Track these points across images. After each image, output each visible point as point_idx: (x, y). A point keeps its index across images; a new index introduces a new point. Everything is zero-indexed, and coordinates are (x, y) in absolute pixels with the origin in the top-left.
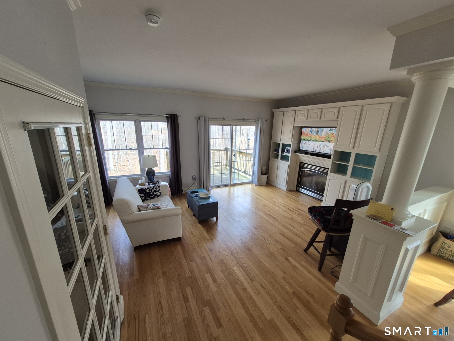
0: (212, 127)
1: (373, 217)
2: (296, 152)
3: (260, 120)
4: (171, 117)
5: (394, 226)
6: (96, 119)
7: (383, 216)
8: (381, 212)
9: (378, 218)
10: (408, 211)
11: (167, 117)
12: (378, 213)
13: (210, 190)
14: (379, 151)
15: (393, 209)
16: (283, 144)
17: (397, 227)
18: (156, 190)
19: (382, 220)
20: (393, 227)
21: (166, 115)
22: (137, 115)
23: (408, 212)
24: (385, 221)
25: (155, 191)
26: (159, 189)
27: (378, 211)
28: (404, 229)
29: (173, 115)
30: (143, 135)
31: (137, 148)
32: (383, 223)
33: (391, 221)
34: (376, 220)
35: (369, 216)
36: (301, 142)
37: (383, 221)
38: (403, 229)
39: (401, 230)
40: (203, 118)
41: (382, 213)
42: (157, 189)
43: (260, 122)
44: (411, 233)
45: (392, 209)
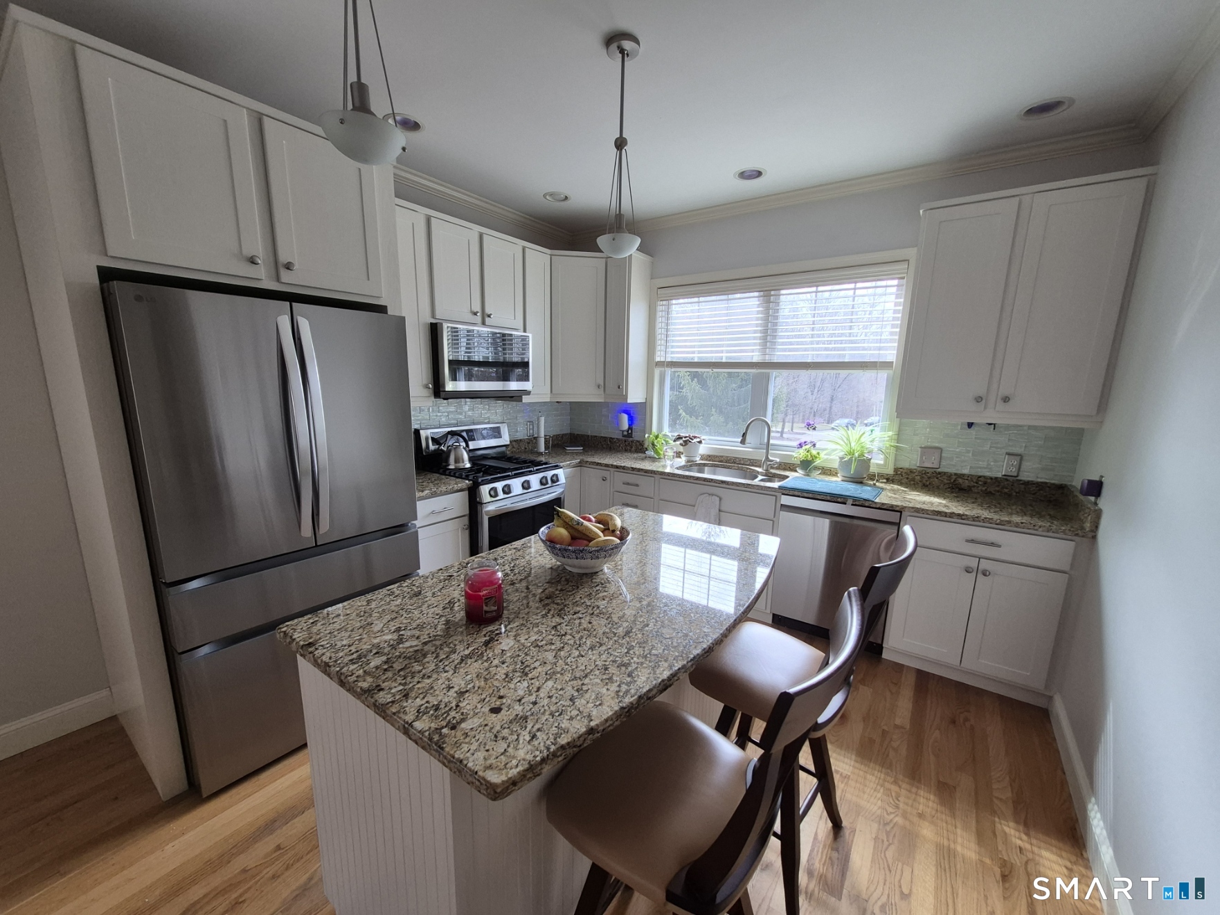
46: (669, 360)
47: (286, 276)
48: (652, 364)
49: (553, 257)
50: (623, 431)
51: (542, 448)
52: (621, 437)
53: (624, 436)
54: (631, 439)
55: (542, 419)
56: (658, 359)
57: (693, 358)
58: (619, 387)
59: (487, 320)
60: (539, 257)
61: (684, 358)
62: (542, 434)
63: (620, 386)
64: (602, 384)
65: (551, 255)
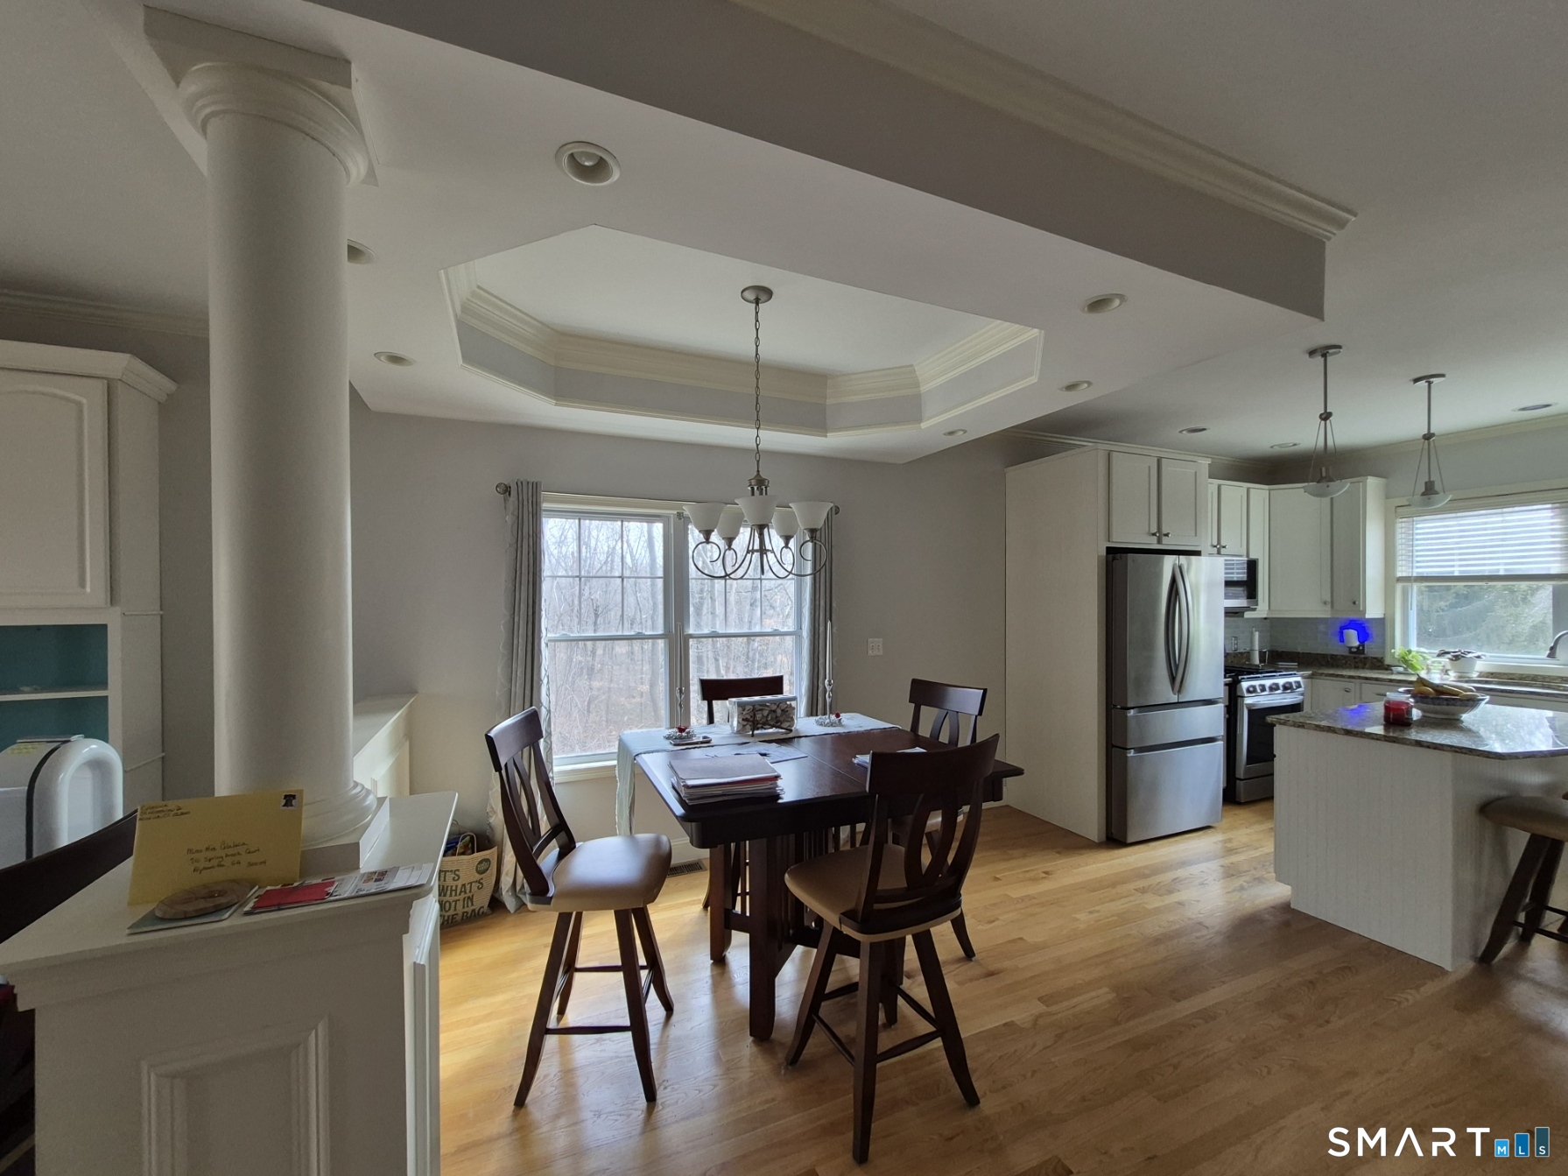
1: (190, 908)
5: (331, 890)
7: (250, 864)
8: (230, 851)
9: (222, 893)
10: (356, 784)
12: (214, 863)
14: (113, 600)
15: (294, 797)
17: (347, 887)
19: (255, 891)
20: (331, 895)
23: (359, 789)
24: (269, 888)
27: (210, 854)
28: (381, 875)
32: (268, 903)
33: (304, 873)
34: (218, 909)
35: (159, 914)
37: (262, 892)
38: (375, 877)
39: (373, 887)
41: (235, 850)
44: (416, 873)
45: (289, 799)
46: (1415, 575)
47: (1165, 540)
48: (1391, 580)
49: (1272, 492)
50: (1351, 648)
51: (1257, 661)
52: (1347, 654)
53: (1351, 652)
54: (1363, 656)
55: (1257, 635)
56: (1399, 574)
57: (1453, 572)
58: (1354, 603)
59: (1223, 551)
60: (1260, 492)
61: (1437, 572)
62: (1257, 647)
63: (1356, 601)
64: (1329, 600)
65: (1270, 490)
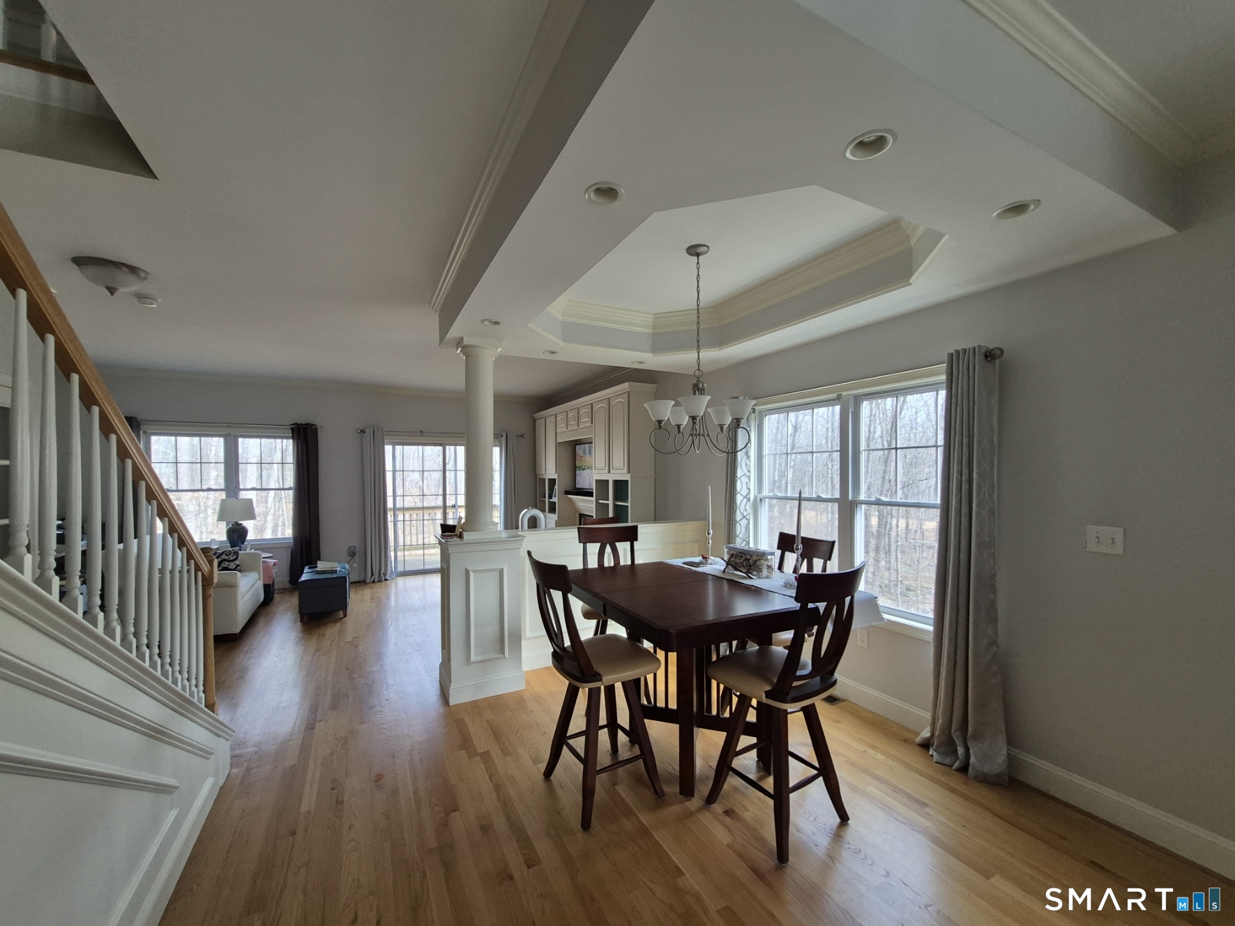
0: (388, 449)
2: (567, 493)
3: (504, 434)
4: (299, 429)
6: (141, 432)
11: (292, 429)
13: (388, 578)
14: (629, 471)
16: (549, 479)
18: (226, 557)
21: (291, 425)
22: (229, 425)
25: (225, 560)
26: (235, 557)
29: (306, 424)
30: (240, 462)
31: (223, 487)
36: (577, 472)
40: (372, 431)
42: (230, 556)
43: (504, 439)
